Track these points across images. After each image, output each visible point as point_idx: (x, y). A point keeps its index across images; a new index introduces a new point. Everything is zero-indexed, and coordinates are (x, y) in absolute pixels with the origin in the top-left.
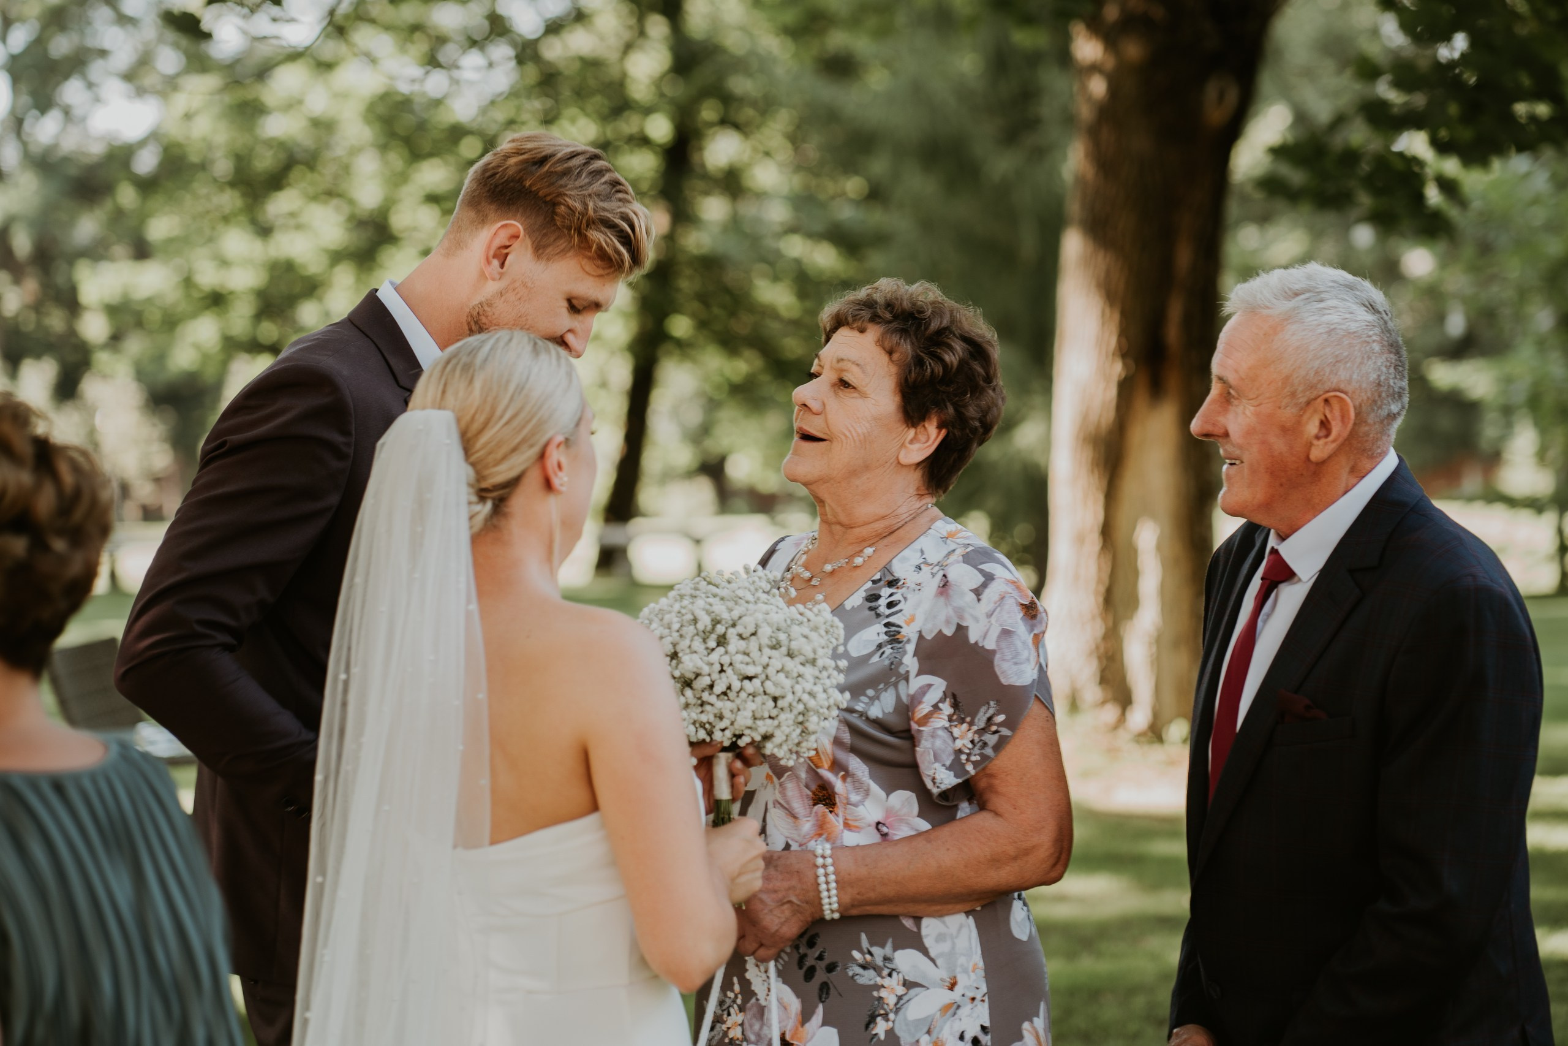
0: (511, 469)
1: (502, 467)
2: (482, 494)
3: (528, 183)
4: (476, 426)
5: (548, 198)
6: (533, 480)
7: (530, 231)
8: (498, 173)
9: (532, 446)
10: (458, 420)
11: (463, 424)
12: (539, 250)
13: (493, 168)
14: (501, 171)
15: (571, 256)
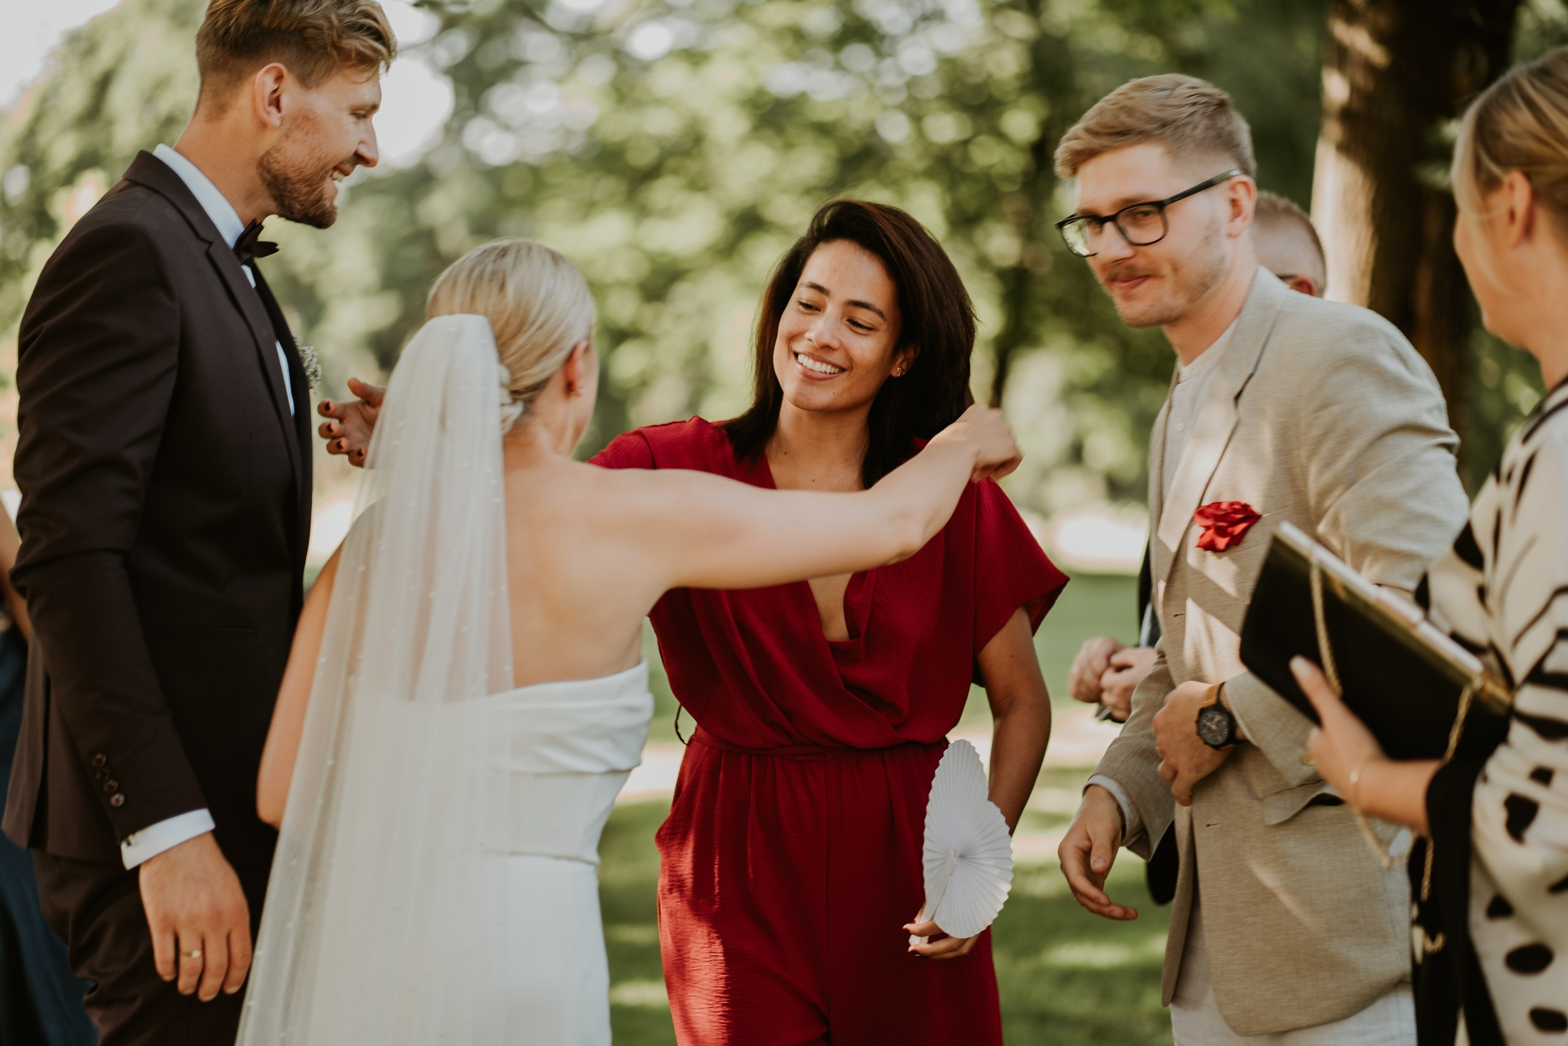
0: (543, 371)
1: (537, 369)
2: (515, 394)
3: (266, 22)
4: (511, 330)
5: (293, 28)
6: (556, 388)
7: (289, 68)
8: (230, 28)
9: (561, 350)
10: (493, 323)
11: (498, 326)
12: (305, 81)
13: (222, 25)
14: (233, 23)
15: (336, 73)
